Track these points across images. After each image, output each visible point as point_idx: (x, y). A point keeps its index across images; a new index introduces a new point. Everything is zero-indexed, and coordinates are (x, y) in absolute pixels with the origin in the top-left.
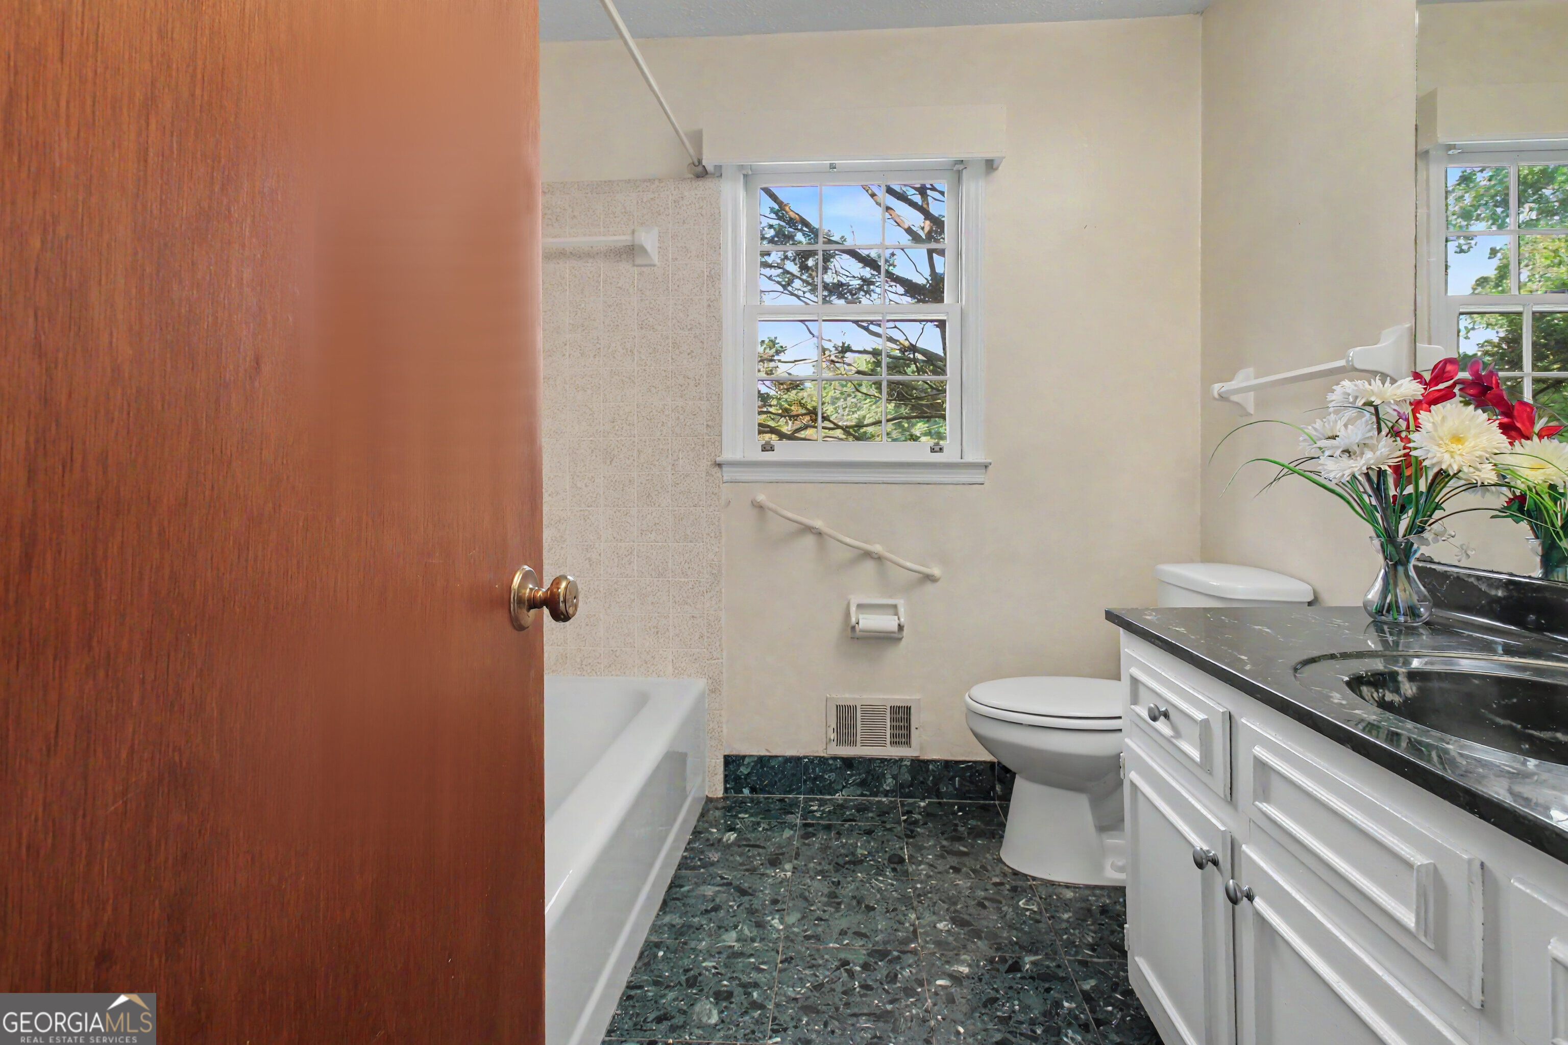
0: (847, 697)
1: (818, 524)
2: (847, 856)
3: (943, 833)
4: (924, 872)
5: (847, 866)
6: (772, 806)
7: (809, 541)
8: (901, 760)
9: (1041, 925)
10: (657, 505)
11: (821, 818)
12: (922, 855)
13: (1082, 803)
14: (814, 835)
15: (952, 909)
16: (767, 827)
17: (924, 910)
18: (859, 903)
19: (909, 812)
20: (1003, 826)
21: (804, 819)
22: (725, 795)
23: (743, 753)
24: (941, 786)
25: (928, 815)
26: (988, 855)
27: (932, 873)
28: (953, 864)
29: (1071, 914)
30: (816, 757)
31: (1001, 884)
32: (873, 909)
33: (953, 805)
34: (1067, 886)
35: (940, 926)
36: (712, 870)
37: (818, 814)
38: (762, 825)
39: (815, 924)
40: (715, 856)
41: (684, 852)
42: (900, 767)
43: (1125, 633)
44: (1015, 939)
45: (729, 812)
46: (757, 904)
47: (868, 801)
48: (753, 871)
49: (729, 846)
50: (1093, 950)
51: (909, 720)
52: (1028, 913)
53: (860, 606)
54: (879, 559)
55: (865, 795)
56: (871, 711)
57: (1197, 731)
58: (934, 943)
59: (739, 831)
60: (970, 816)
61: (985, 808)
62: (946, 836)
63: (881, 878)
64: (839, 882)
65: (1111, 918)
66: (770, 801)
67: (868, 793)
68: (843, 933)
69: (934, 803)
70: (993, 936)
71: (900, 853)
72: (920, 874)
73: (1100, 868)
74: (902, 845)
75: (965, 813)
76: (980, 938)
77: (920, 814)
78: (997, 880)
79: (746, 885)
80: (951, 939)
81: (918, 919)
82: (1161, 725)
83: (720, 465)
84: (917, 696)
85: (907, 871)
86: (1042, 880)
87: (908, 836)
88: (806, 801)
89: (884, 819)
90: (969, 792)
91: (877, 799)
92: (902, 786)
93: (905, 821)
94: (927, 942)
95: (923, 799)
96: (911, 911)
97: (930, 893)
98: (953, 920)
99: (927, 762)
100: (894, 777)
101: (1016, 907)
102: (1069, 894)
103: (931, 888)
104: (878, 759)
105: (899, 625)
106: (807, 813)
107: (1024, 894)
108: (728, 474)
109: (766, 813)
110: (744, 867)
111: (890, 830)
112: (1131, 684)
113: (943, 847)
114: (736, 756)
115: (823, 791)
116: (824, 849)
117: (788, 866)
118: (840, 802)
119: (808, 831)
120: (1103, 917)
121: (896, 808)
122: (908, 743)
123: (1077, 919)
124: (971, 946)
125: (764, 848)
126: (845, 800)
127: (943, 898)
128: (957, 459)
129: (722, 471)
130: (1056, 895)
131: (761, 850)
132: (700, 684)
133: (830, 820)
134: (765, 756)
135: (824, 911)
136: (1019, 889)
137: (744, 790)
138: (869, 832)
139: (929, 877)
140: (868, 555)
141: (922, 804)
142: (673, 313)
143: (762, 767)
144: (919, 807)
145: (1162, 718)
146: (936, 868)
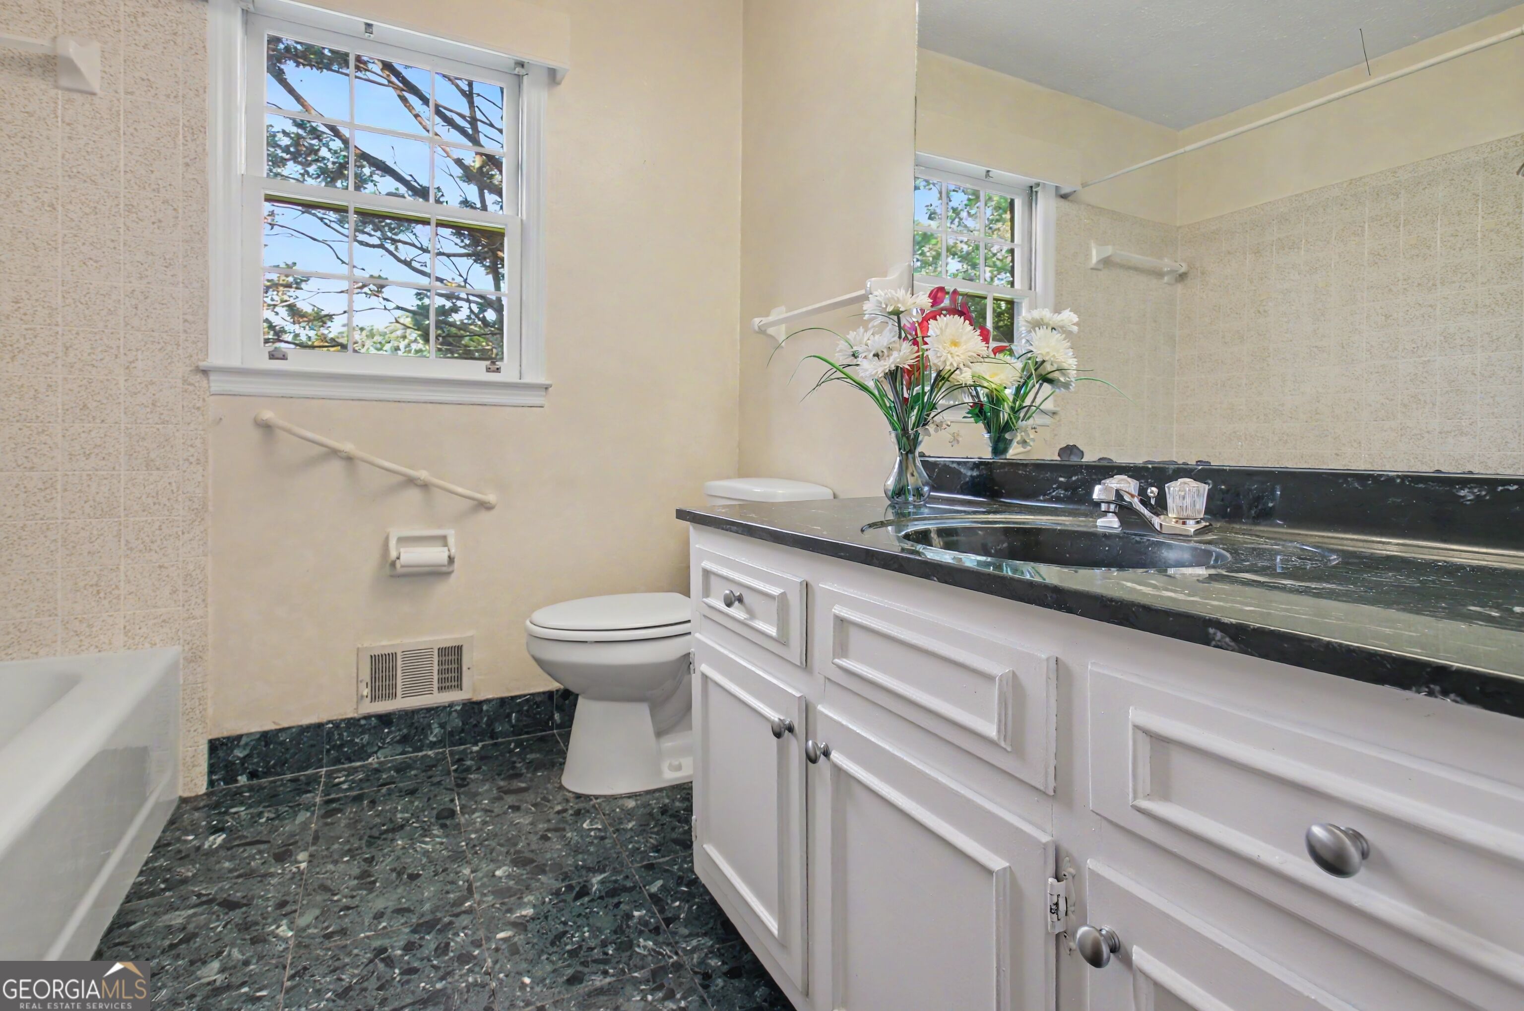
0: (383, 644)
1: (348, 447)
2: (384, 825)
3: (499, 775)
4: (479, 820)
5: (384, 836)
6: (281, 788)
7: (336, 467)
8: (451, 705)
9: (607, 841)
10: (98, 421)
11: (350, 789)
12: (476, 802)
13: (643, 711)
14: (339, 810)
15: (512, 850)
16: (272, 815)
17: (480, 861)
18: (400, 874)
19: (460, 760)
20: (563, 754)
21: (326, 795)
22: (211, 790)
23: (239, 732)
24: (497, 724)
25: (482, 757)
26: (549, 786)
27: (488, 819)
28: (511, 804)
29: (633, 823)
30: (343, 720)
31: (565, 811)
32: (418, 876)
33: (510, 743)
34: (631, 796)
35: (498, 873)
36: (184, 889)
37: (345, 786)
38: (266, 815)
39: (340, 917)
40: (188, 871)
41: (139, 876)
42: (450, 713)
43: (694, 528)
44: (580, 863)
45: (214, 809)
46: (254, 915)
47: (410, 758)
48: (249, 874)
49: (211, 852)
50: (658, 851)
51: (459, 661)
52: (592, 833)
53: (402, 540)
54: (425, 486)
55: (408, 752)
56: (416, 656)
57: (774, 606)
58: (493, 893)
59: (230, 831)
60: (528, 750)
61: (542, 739)
62: (502, 776)
63: (428, 839)
64: (373, 858)
65: (671, 816)
66: (279, 783)
67: (410, 749)
68: (379, 916)
69: (488, 745)
70: (557, 866)
71: (451, 806)
72: (475, 823)
73: (659, 772)
74: (451, 797)
75: (523, 749)
76: (544, 872)
77: (472, 759)
78: (559, 808)
79: (239, 894)
80: (512, 883)
81: (472, 872)
82: (736, 611)
83: (205, 372)
84: (470, 633)
85: (459, 824)
86: (605, 796)
87: (459, 786)
88: (329, 775)
89: (430, 773)
90: (526, 726)
91: (420, 754)
92: (451, 734)
93: (455, 771)
94: (485, 895)
95: (476, 744)
96: (465, 865)
97: (486, 840)
98: (515, 863)
99: (480, 703)
100: (442, 726)
101: (580, 830)
102: (631, 804)
103: (488, 834)
104: (422, 709)
105: (449, 557)
106: (332, 786)
107: (588, 815)
108: (217, 383)
109: (273, 798)
110: (236, 874)
111: (439, 783)
112: (703, 575)
113: (499, 789)
114: (228, 738)
115: (353, 758)
116: (353, 824)
117: (302, 856)
118: (376, 766)
119: (331, 809)
120: (664, 817)
121: (445, 758)
122: (460, 687)
123: (641, 825)
124: (534, 884)
125: (268, 842)
126: (380, 763)
127: (502, 841)
128: (515, 379)
129: (208, 380)
130: (618, 807)
131: (262, 847)
132: (172, 652)
133: (361, 789)
134: (272, 731)
135: (353, 897)
136: (583, 811)
137: (239, 778)
138: (412, 792)
139: (485, 823)
140: (411, 481)
141: (475, 749)
142: (125, 165)
143: (267, 745)
144: (472, 752)
145: (737, 603)
146: (492, 811)
